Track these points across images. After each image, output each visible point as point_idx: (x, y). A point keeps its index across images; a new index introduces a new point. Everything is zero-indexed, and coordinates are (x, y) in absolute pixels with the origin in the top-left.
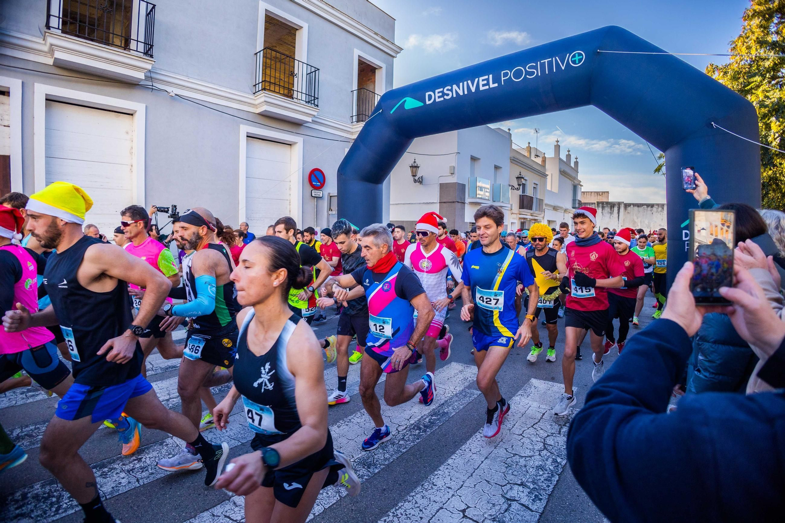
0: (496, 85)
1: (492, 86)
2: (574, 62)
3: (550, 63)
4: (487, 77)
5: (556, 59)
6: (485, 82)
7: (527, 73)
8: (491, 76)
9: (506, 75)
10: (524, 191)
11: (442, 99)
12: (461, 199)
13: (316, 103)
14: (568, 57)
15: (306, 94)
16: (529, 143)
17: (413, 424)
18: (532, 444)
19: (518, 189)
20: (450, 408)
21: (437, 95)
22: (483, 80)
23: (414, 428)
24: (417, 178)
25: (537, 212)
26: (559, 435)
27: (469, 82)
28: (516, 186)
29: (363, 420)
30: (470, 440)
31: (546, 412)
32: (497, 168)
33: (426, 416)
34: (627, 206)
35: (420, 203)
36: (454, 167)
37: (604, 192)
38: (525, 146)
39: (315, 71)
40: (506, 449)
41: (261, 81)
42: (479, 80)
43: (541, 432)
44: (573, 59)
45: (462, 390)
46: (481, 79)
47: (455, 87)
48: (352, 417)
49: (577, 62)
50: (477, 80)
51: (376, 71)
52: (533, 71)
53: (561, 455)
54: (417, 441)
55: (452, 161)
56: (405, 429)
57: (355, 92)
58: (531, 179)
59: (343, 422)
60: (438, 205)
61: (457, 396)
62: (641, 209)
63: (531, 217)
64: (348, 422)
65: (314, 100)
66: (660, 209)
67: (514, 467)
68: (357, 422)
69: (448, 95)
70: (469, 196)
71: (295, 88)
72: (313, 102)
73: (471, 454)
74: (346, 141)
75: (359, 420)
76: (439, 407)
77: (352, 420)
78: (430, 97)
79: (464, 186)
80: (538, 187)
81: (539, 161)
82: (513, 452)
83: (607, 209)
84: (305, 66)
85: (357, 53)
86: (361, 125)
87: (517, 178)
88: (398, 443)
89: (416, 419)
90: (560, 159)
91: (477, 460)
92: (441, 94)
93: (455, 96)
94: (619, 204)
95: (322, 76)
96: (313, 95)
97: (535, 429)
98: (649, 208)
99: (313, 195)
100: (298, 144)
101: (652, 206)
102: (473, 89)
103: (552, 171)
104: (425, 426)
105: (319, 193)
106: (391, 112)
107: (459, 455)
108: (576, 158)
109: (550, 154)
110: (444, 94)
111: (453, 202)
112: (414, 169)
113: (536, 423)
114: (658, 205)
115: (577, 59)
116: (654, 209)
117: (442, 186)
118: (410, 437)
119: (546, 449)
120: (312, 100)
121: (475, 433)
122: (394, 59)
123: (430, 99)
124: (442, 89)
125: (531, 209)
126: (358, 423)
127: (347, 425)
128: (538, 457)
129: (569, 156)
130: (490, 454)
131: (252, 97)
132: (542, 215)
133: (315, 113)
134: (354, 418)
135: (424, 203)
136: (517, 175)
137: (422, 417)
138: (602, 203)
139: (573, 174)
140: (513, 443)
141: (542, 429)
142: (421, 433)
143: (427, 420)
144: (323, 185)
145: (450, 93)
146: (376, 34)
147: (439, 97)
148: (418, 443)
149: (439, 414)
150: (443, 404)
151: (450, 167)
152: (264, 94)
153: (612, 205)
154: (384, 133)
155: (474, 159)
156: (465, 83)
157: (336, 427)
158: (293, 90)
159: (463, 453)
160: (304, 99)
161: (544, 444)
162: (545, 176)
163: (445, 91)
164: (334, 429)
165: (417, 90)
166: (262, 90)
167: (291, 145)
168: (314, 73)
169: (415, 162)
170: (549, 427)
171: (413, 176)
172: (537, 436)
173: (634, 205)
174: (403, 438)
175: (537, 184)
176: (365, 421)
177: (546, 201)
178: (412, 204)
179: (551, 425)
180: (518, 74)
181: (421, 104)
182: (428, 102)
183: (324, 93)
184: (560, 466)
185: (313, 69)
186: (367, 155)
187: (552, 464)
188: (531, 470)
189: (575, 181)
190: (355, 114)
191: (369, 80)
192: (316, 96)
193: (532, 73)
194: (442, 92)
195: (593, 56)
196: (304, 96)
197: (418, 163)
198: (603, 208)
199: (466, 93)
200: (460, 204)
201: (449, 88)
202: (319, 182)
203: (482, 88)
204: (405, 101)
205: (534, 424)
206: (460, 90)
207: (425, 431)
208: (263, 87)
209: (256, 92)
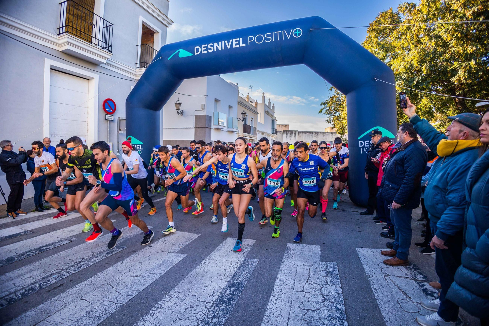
0: (245, 45)
1: (242, 45)
2: (296, 35)
3: (281, 34)
4: (238, 39)
5: (284, 32)
6: (237, 42)
7: (266, 39)
8: (241, 39)
9: (251, 39)
10: (245, 123)
11: (206, 52)
12: (209, 125)
13: (110, 49)
14: (292, 31)
15: (102, 41)
16: (248, 93)
17: (218, 299)
18: (314, 297)
19: (242, 121)
20: (242, 277)
21: (203, 49)
22: (236, 41)
23: (220, 303)
24: (179, 111)
25: (253, 135)
26: (328, 286)
27: (226, 42)
28: (242, 119)
29: (173, 303)
30: (269, 305)
31: (310, 268)
32: (230, 107)
33: (225, 289)
34: (299, 133)
35: (181, 128)
36: (204, 105)
37: (287, 125)
38: (246, 95)
39: (110, 26)
40: (299, 307)
41: (64, 25)
42: (232, 41)
43: (315, 285)
44: (295, 33)
45: (244, 260)
46: (234, 40)
47: (216, 44)
48: (162, 302)
49: (298, 35)
50: (231, 41)
51: (155, 35)
52: (270, 38)
53: (338, 302)
54: (227, 315)
55: (203, 100)
56: (213, 305)
57: (139, 47)
58: (249, 115)
59: (155, 309)
60: (194, 129)
61: (242, 266)
62: (307, 134)
63: (250, 138)
64: (160, 308)
65: (109, 47)
66: (316, 134)
67: (313, 322)
68: (168, 307)
69: (210, 49)
70: (214, 124)
71: (93, 35)
72: (107, 48)
73: (275, 319)
74: (133, 80)
75: (169, 304)
76: (232, 278)
77: (163, 305)
78: (198, 50)
79: (210, 117)
80: (253, 120)
81: (254, 104)
82: (305, 308)
83: (289, 135)
84: (102, 20)
85: (142, 19)
86: (143, 70)
87: (242, 114)
88: (212, 322)
89: (219, 294)
90: (265, 104)
91: (283, 323)
92: (205, 48)
93: (215, 50)
94: (295, 132)
95: (116, 31)
96: (108, 43)
97: (310, 283)
98: (311, 134)
99: (107, 118)
100: (94, 79)
101: (312, 133)
102: (229, 47)
103: (261, 110)
104: (228, 299)
105: (111, 117)
106: (169, 59)
107: (267, 321)
108: (273, 104)
109: (260, 101)
110: (208, 49)
111: (204, 128)
112: (178, 105)
113: (308, 279)
114: (315, 132)
115: (298, 33)
116: (314, 134)
117: (197, 117)
118: (220, 313)
119: (326, 299)
120: (107, 47)
121: (269, 297)
122: (168, 28)
123: (197, 51)
124: (206, 45)
125: (249, 133)
126: (170, 307)
127: (160, 312)
128: (325, 308)
129: (269, 103)
130: (289, 314)
131: (57, 37)
132: (256, 137)
133: (109, 57)
134: (165, 302)
135: (184, 128)
136: (242, 112)
137: (223, 290)
138: (286, 131)
139: (271, 113)
140: (301, 300)
141: (315, 283)
142: (228, 307)
143: (228, 292)
144: (114, 111)
145: (212, 48)
146: (156, 8)
147: (204, 50)
148: (228, 318)
149: (235, 285)
150: (234, 275)
151: (202, 104)
152: (67, 36)
153: (291, 132)
154: (163, 74)
155: (216, 100)
156: (223, 42)
157: (149, 316)
158: (92, 37)
159: (269, 319)
160: (100, 44)
161: (323, 295)
162: (257, 113)
163: (209, 47)
164: (148, 319)
165: (188, 45)
166: (65, 32)
167: (88, 80)
168: (109, 27)
169: (178, 101)
170: (318, 280)
171: (177, 110)
172: (314, 289)
173: (304, 132)
174: (214, 316)
175: (252, 119)
176: (175, 304)
177: (257, 129)
178: (176, 128)
179: (319, 278)
180: (259, 39)
181: (191, 54)
182: (196, 54)
183: (116, 43)
184: (343, 312)
185: (108, 24)
186: (149, 90)
187: (337, 312)
188: (326, 321)
189: (273, 118)
190: (139, 62)
191: (149, 41)
192: (110, 44)
193: (269, 39)
194: (207, 47)
195: (307, 32)
196: (100, 42)
197: (181, 101)
198: (287, 134)
199: (223, 48)
200: (208, 129)
201: (212, 44)
202: (112, 109)
203: (234, 46)
204: (179, 51)
205: (307, 280)
206: (219, 46)
207: (230, 304)
208: (66, 31)
209: (60, 34)
